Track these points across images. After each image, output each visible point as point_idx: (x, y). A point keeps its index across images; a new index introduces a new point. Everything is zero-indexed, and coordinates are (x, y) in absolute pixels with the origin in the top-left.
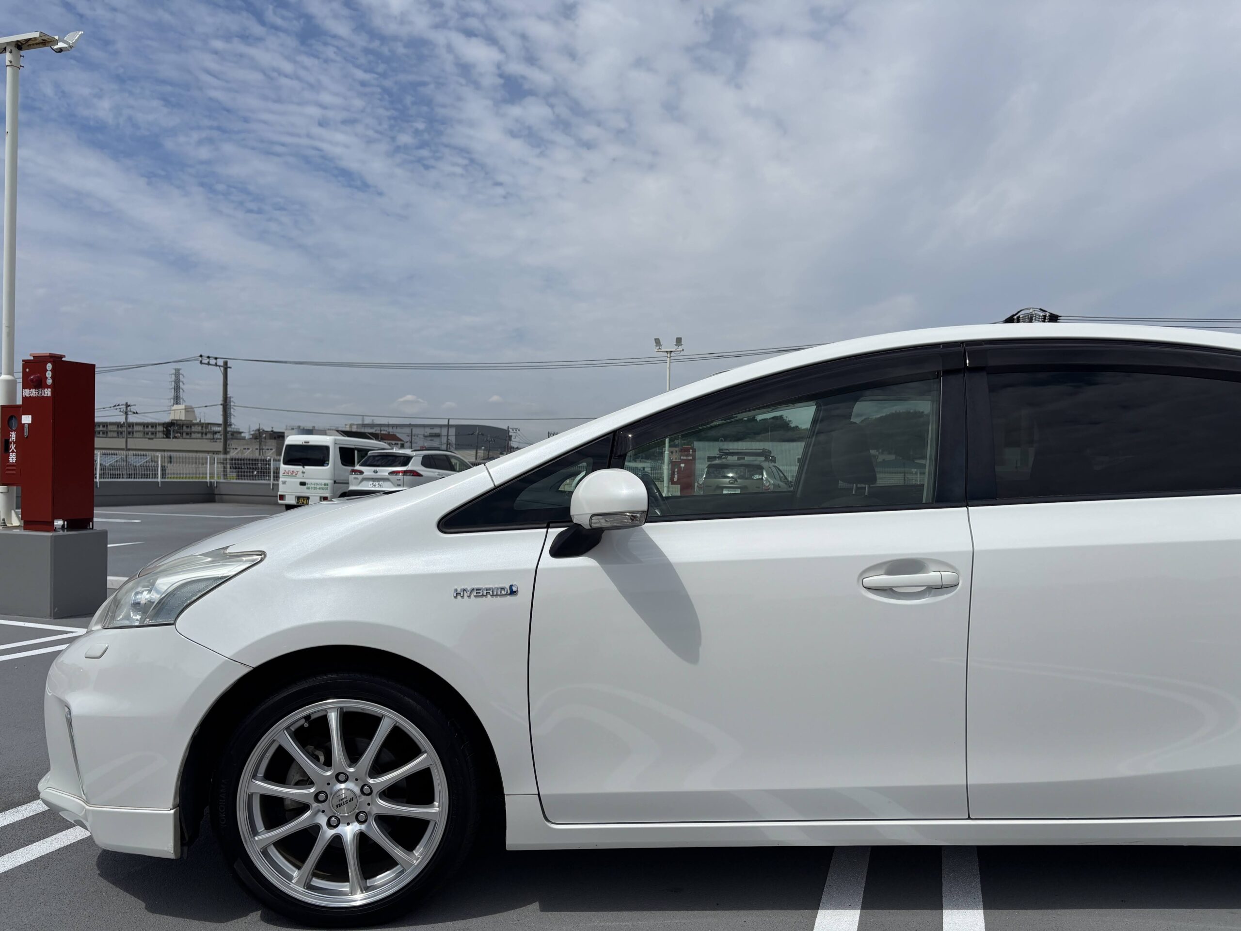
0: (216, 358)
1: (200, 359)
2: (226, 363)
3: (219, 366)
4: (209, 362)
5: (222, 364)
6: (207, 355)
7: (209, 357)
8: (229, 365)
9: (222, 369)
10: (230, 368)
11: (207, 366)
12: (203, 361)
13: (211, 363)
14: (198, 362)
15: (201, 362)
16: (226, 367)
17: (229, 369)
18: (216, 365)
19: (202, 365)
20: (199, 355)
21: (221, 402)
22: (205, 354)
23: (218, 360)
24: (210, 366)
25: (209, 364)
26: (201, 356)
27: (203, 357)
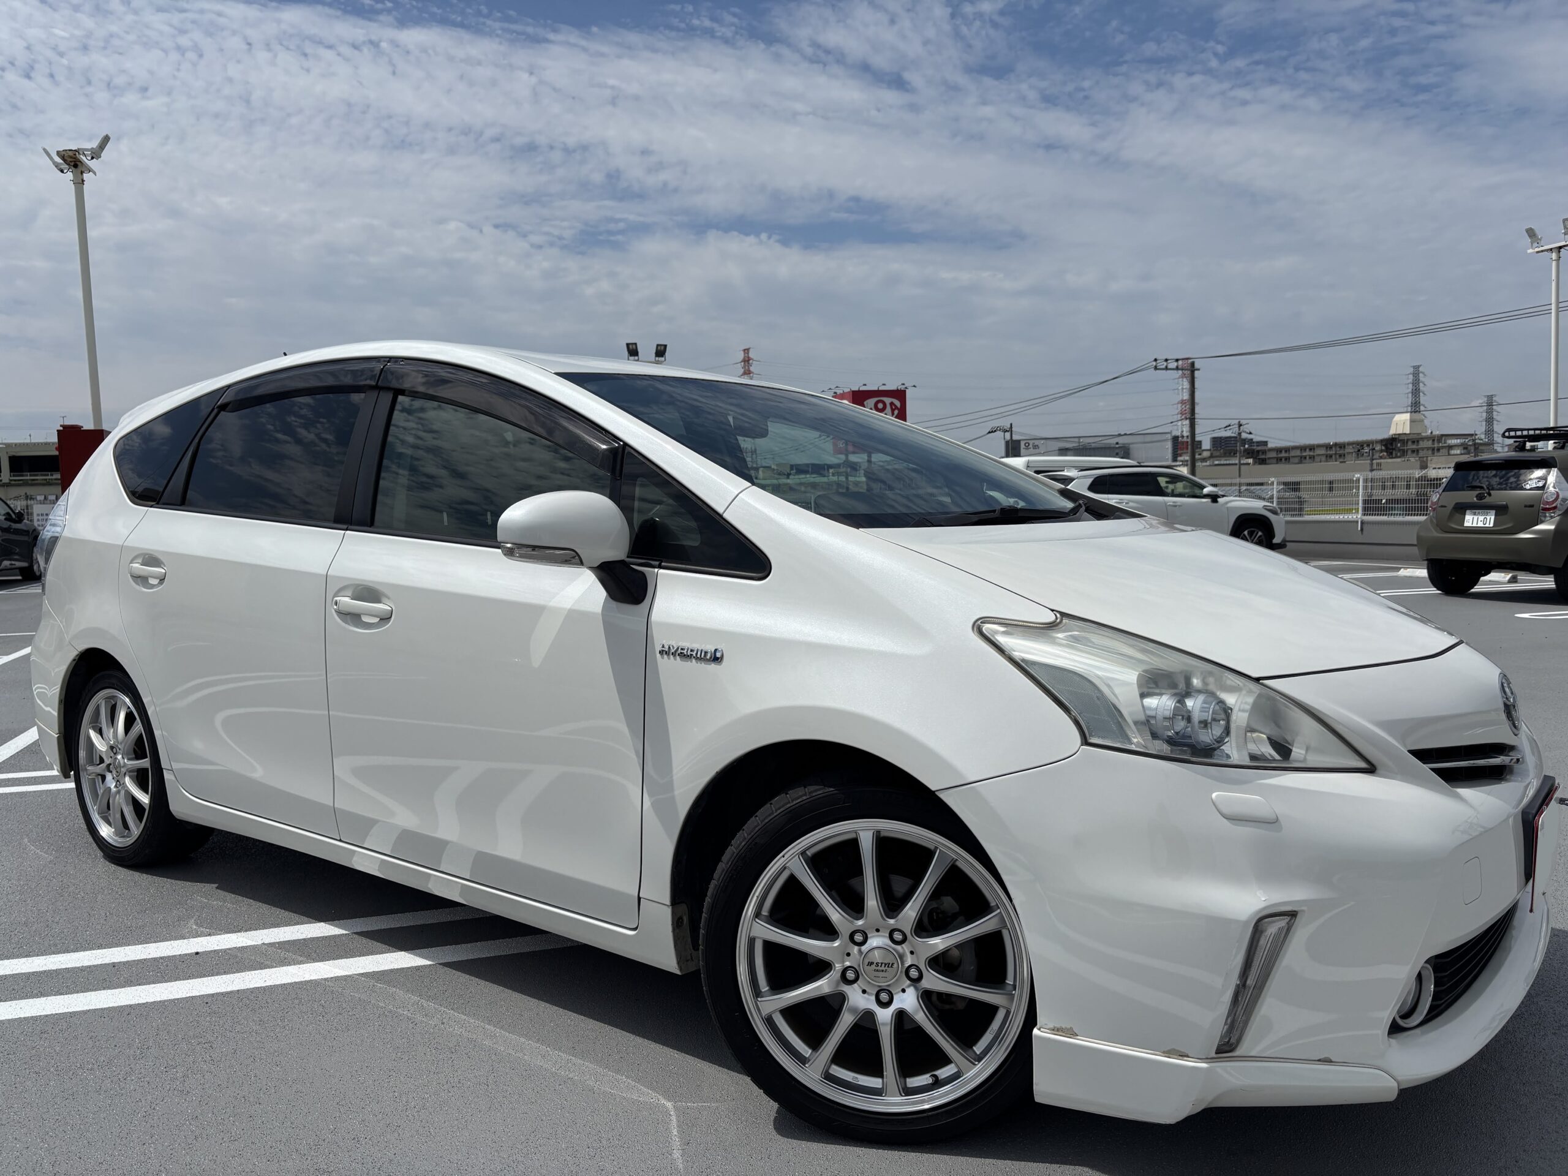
0: (1177, 360)
1: (1154, 363)
2: (1193, 364)
3: (1183, 370)
4: (1166, 367)
5: (1186, 366)
6: (1165, 358)
7: (1166, 360)
8: (1196, 367)
9: (1187, 372)
10: (1199, 370)
11: (1164, 371)
12: (1158, 367)
13: (1169, 367)
14: (1153, 369)
16: (1192, 368)
17: (1196, 372)
18: (1177, 368)
19: (1157, 371)
20: (1153, 359)
22: (1162, 357)
23: (1180, 362)
24: (1168, 371)
25: (1166, 368)
26: (1156, 360)
27: (1158, 362)
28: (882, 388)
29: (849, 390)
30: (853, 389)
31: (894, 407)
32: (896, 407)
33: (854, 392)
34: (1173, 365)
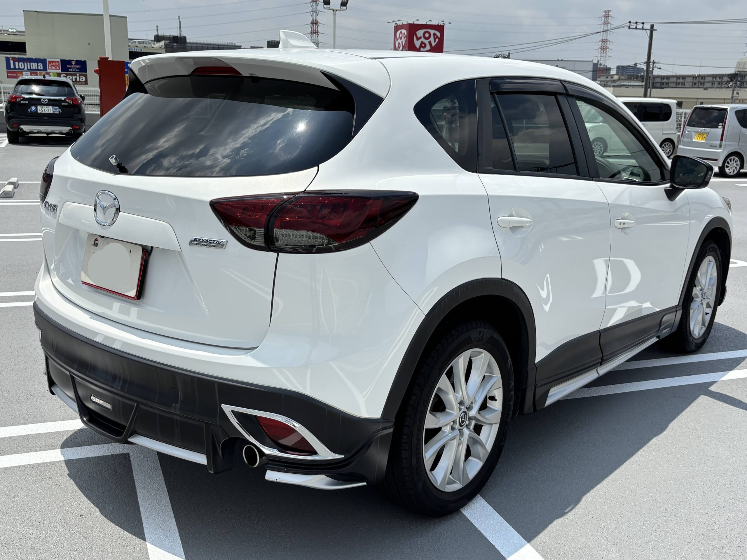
0: (643, 23)
1: (629, 24)
2: (652, 26)
3: (646, 29)
5: (649, 27)
6: (635, 22)
7: (636, 23)
8: (654, 28)
9: (649, 32)
10: (656, 30)
11: (634, 30)
12: (631, 27)
13: (638, 27)
14: (627, 28)
15: (629, 28)
16: (652, 30)
17: (654, 31)
18: (643, 29)
19: (630, 30)
20: (628, 22)
21: (646, 60)
22: (633, 21)
23: (644, 24)
24: (637, 30)
25: (636, 28)
26: (630, 22)
27: (631, 23)
28: (429, 23)
29: (406, 23)
30: (409, 23)
31: (436, 37)
32: (437, 37)
33: (410, 25)
34: (640, 26)
